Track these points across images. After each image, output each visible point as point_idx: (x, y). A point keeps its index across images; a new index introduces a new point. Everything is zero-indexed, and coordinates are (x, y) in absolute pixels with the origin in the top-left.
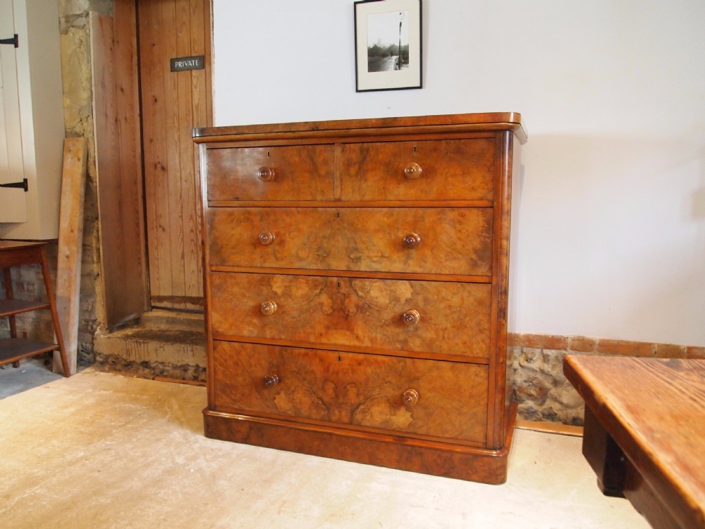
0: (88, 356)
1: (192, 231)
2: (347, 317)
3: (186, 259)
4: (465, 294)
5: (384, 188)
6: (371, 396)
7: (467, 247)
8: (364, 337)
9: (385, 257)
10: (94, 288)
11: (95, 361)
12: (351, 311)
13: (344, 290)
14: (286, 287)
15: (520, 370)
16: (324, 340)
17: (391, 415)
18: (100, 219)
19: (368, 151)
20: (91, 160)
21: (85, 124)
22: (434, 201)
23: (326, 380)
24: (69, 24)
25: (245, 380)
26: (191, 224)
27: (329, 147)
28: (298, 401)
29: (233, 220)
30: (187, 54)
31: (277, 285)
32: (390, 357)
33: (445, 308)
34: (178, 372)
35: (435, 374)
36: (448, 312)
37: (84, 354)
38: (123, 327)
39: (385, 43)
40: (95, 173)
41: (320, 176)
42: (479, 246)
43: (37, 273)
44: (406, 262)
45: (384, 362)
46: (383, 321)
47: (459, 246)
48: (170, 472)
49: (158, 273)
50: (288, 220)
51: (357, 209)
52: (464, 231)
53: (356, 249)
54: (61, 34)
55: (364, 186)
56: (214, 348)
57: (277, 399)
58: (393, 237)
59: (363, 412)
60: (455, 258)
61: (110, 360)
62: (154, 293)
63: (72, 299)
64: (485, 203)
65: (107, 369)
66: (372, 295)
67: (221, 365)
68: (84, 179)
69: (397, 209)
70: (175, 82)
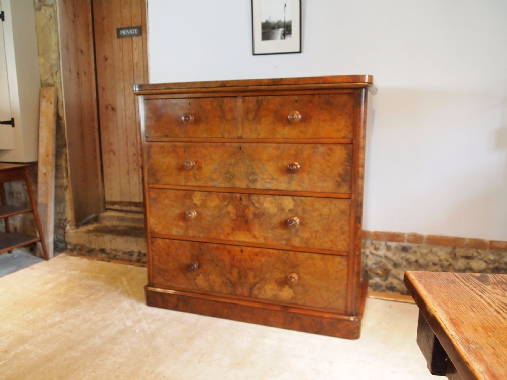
0: (61, 245)
1: (134, 154)
2: (247, 222)
3: (130, 175)
5: (274, 129)
6: (264, 278)
7: (333, 173)
8: (260, 236)
9: (274, 179)
10: (64, 196)
11: (66, 248)
12: (250, 217)
13: (245, 202)
14: (203, 200)
15: (370, 257)
16: (230, 238)
17: (279, 291)
18: (67, 146)
19: (262, 101)
20: (60, 104)
21: (55, 77)
22: (309, 139)
23: (232, 266)
24: (41, 4)
25: (174, 266)
26: (134, 150)
27: (233, 99)
28: (212, 281)
29: (164, 151)
30: (129, 25)
31: (197, 198)
32: (278, 251)
33: (317, 216)
34: (126, 257)
35: (310, 262)
36: (320, 218)
37: (59, 243)
38: (86, 224)
39: (274, 19)
40: (63, 113)
41: (227, 120)
42: (342, 172)
43: (23, 185)
44: (289, 183)
45: (273, 254)
46: (273, 225)
47: (328, 171)
48: (122, 332)
49: (111, 185)
50: (204, 151)
51: (254, 144)
52: (332, 161)
53: (253, 173)
54: (36, 10)
55: (259, 128)
56: (152, 243)
57: (197, 280)
58: (280, 165)
59: (259, 289)
60: (325, 181)
61: (78, 248)
62: (108, 198)
63: (49, 205)
64: (346, 141)
65: (75, 254)
66: (265, 206)
67: (157, 255)
68: (55, 118)
69: (283, 145)
70: (120, 46)
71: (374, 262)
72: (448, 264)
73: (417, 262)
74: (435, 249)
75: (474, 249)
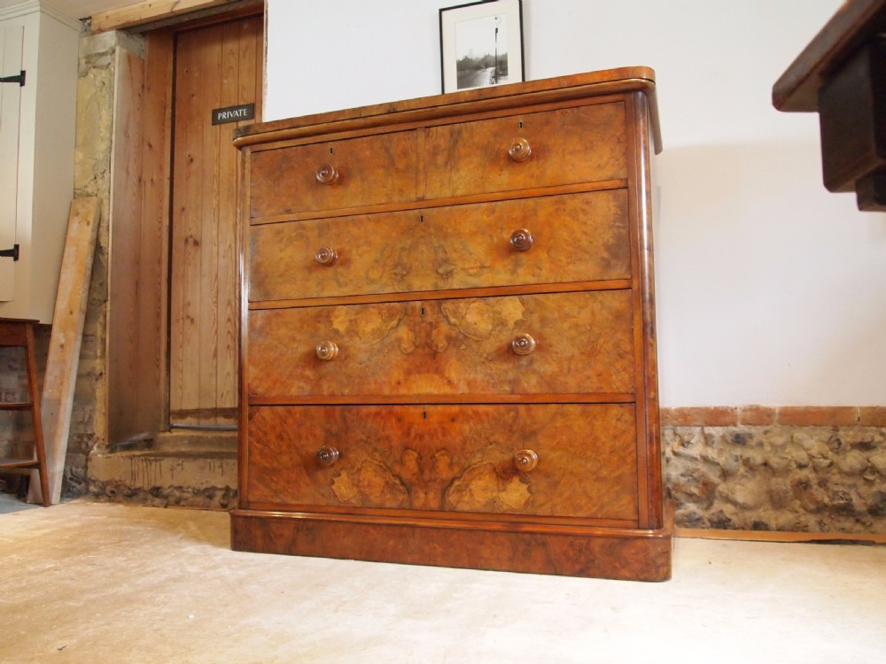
0: (78, 487)
1: (229, 320)
2: (434, 355)
3: (219, 358)
4: (597, 306)
5: (482, 178)
6: (470, 466)
7: (595, 244)
8: (459, 380)
9: (485, 267)
10: (94, 391)
11: (87, 491)
12: (441, 345)
13: (430, 318)
15: (674, 460)
16: (403, 391)
17: (499, 491)
18: (109, 298)
19: (460, 132)
20: (104, 225)
21: (100, 181)
22: (549, 187)
23: (406, 448)
24: (90, 65)
25: (292, 459)
26: (229, 311)
27: (410, 134)
28: (366, 483)
29: (283, 238)
30: (234, 103)
31: (339, 320)
32: (495, 406)
33: (570, 328)
34: (200, 499)
35: (559, 423)
36: (573, 333)
37: (74, 484)
38: (129, 447)
39: (477, 54)
40: (108, 242)
41: (397, 171)
42: (611, 241)
43: (20, 378)
44: (513, 272)
45: (487, 414)
46: (485, 355)
47: (584, 243)
49: (182, 379)
50: (355, 231)
51: (447, 208)
52: (591, 222)
53: (446, 261)
54: (80, 77)
56: (250, 418)
57: (336, 484)
58: (495, 239)
59: (459, 490)
60: (580, 260)
61: (109, 489)
62: (175, 406)
63: (63, 401)
64: (617, 183)
65: (102, 500)
66: (469, 320)
67: (259, 441)
68: (93, 248)
69: (499, 203)
70: (216, 137)
71: (682, 470)
72: (827, 462)
73: (765, 464)
74: (799, 434)
75: (874, 428)
